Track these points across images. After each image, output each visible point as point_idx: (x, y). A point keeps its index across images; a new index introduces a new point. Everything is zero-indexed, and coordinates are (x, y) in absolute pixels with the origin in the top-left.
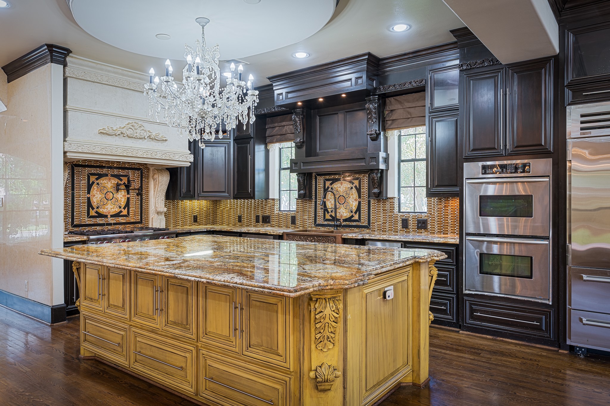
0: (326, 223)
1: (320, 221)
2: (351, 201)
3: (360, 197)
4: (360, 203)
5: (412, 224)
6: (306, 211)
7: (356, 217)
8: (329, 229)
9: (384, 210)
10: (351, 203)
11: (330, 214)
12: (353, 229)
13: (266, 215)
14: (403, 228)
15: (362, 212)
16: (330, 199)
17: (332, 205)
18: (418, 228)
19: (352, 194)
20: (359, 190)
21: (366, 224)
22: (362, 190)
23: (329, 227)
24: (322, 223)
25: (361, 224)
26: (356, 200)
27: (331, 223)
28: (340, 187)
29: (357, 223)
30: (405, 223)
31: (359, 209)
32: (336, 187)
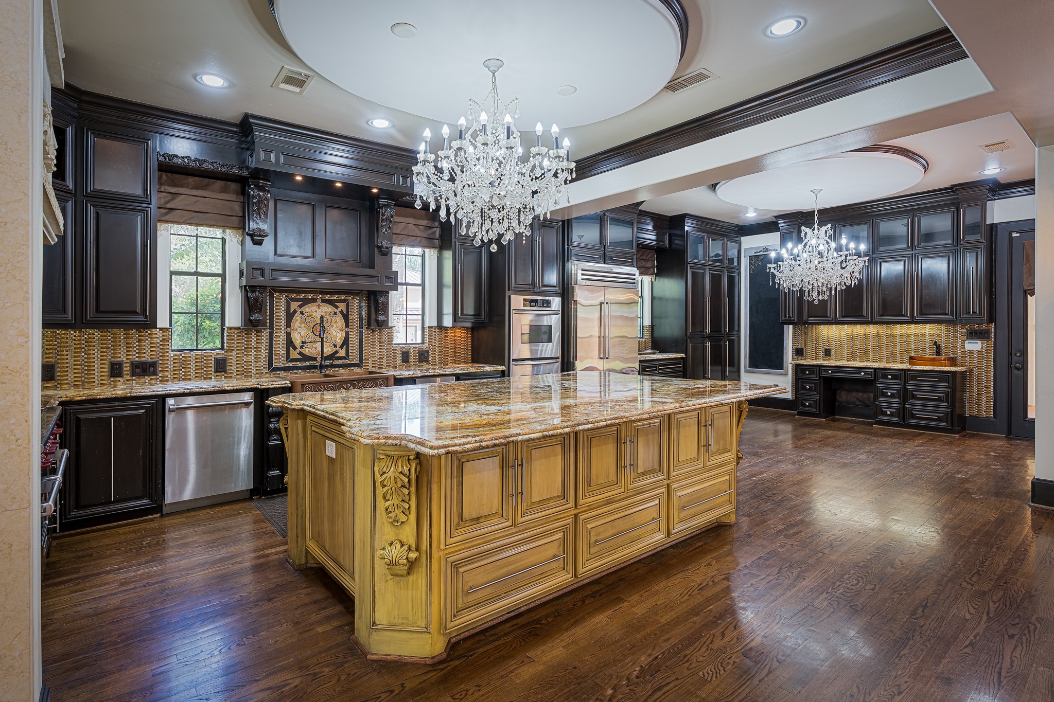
0: (290, 364)
1: (281, 361)
2: (334, 332)
3: (347, 326)
4: (347, 334)
5: (412, 357)
6: (251, 348)
7: (343, 353)
8: (297, 373)
9: (380, 342)
10: (335, 333)
11: (298, 351)
12: (337, 369)
13: (144, 359)
14: (403, 362)
15: (350, 346)
16: (299, 329)
17: (302, 337)
18: (420, 361)
19: (336, 322)
20: (346, 317)
21: (356, 361)
22: (350, 317)
23: (297, 370)
24: (282, 365)
25: (349, 362)
26: (342, 330)
27: (300, 365)
28: (316, 311)
29: (344, 361)
30: (405, 357)
31: (346, 342)
32: (310, 310)
